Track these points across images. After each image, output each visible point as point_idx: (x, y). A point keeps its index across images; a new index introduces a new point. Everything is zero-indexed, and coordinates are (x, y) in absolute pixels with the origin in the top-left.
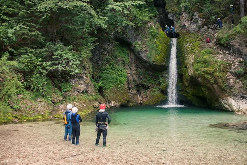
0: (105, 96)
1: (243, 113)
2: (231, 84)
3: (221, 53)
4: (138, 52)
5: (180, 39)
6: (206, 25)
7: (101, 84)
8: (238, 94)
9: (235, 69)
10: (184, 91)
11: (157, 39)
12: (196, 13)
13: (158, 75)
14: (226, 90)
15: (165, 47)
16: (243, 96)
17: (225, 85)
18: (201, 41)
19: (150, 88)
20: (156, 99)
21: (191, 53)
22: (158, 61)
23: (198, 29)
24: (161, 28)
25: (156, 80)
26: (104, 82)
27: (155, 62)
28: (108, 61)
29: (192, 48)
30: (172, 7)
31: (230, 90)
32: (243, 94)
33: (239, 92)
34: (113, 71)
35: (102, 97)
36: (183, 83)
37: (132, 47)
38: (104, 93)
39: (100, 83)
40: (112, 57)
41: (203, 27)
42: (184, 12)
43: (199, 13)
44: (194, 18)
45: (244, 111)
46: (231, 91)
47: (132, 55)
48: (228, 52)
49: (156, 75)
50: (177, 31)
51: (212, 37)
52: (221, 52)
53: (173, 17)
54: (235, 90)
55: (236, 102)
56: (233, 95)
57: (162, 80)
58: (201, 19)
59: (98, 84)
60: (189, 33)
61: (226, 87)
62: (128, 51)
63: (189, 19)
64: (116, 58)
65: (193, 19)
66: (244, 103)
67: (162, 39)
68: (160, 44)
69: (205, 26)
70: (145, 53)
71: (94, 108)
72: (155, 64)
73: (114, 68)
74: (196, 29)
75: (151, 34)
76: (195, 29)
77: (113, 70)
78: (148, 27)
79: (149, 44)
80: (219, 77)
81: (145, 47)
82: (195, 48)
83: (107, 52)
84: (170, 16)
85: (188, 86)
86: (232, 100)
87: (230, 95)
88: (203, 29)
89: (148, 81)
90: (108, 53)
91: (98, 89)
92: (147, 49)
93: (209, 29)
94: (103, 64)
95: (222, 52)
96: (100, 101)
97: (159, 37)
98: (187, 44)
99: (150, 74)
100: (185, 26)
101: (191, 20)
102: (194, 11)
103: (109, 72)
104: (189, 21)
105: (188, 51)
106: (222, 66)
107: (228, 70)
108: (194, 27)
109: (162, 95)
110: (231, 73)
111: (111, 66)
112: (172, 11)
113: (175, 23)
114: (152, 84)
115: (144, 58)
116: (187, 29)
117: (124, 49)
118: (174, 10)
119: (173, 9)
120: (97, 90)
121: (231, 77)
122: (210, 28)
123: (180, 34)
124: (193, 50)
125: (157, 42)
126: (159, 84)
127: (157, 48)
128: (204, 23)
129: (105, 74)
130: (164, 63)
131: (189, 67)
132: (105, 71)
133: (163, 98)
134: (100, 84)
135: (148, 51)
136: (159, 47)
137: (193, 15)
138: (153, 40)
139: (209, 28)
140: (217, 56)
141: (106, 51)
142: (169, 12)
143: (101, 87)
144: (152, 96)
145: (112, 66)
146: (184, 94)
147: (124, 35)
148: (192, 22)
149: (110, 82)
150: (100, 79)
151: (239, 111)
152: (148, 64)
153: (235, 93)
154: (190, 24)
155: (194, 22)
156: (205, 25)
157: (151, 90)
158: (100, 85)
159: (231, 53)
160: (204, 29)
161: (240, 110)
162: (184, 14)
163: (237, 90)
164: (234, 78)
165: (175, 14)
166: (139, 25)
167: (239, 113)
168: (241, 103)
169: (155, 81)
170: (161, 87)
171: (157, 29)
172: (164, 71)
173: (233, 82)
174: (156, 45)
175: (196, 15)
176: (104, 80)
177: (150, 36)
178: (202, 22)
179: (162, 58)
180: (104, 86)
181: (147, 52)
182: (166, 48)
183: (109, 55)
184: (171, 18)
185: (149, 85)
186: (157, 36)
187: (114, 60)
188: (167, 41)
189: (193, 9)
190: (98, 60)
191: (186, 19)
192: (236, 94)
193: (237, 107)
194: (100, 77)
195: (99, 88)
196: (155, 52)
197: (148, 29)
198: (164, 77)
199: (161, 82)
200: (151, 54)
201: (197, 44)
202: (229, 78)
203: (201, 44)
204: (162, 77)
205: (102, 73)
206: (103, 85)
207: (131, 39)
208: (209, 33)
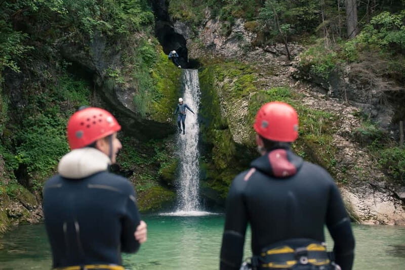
0: (35, 187)
1: (378, 223)
2: (348, 157)
3: (308, 97)
4: (114, 92)
5: (205, 71)
6: (260, 46)
7: (25, 157)
8: (364, 181)
9: (354, 126)
10: (215, 181)
11: (155, 67)
12: (239, 20)
13: (153, 145)
14: (334, 172)
15: (170, 86)
16: (375, 184)
17: (333, 161)
18: (257, 74)
19: (134, 174)
20: (151, 199)
21: (237, 96)
22: (157, 114)
23: (242, 52)
24: (161, 47)
25: (146, 156)
26: (31, 152)
27: (151, 116)
28: (41, 104)
29: (238, 87)
30: (182, 9)
31: (344, 172)
32: (375, 179)
33: (366, 177)
34: (54, 129)
35: (27, 191)
36: (213, 163)
37: (98, 80)
38: (32, 181)
39: (22, 156)
40: (50, 96)
41: (254, 50)
42: (209, 19)
43: (246, 22)
44: (235, 30)
45: (381, 217)
46: (348, 175)
47: (95, 97)
48: (323, 95)
49: (149, 145)
50: (194, 56)
51: (277, 68)
52: (308, 95)
53: (183, 28)
54: (357, 172)
55: (360, 198)
56: (354, 183)
57: (162, 156)
58: (250, 34)
59: (16, 157)
60: (223, 59)
61: (334, 165)
62: (87, 89)
63: (224, 31)
64: (63, 99)
65: (232, 33)
66: (378, 199)
67: (164, 70)
68: (160, 79)
69: (257, 48)
70: (129, 95)
71: (9, 217)
72: (150, 119)
73: (55, 121)
74: (238, 53)
75: (141, 56)
76: (236, 52)
77: (53, 126)
78: (136, 41)
79: (137, 76)
80: (317, 143)
81: (129, 82)
82: (244, 87)
83: (40, 84)
84: (178, 28)
85: (227, 168)
86: (352, 195)
87: (345, 184)
88: (253, 53)
89: (130, 158)
90: (43, 86)
91: (15, 171)
92: (135, 87)
93: (267, 54)
94: (28, 111)
95: (310, 94)
96: (22, 199)
97: (158, 64)
98: (223, 80)
99: (133, 143)
100: (213, 45)
101: (228, 34)
102: (236, 17)
103: (45, 129)
104: (222, 35)
105: (230, 92)
106: (321, 121)
107: (333, 129)
108: (234, 48)
109: (162, 189)
110: (344, 135)
111: (48, 117)
112: (183, 17)
113: (189, 41)
114: (139, 165)
115: (126, 106)
116: (218, 51)
117: (80, 83)
118: (187, 16)
119: (184, 14)
120: (13, 172)
121: (345, 143)
122: (269, 52)
123: (202, 62)
124: (240, 90)
125: (154, 73)
126: (157, 166)
127: (155, 86)
128: (256, 41)
129: (35, 135)
130: (169, 119)
131: (232, 127)
132: (35, 127)
133: (167, 196)
134: (22, 158)
135: (135, 91)
136: (159, 84)
137: (233, 24)
138: (147, 69)
139: (267, 51)
140: (303, 102)
141: (38, 80)
142: (175, 20)
143: (23, 166)
144: (141, 191)
145: (52, 118)
146: (213, 188)
147: (82, 52)
148: (229, 39)
149: (47, 152)
150: (18, 146)
151: (369, 218)
152: (132, 121)
153: (358, 177)
154: (226, 42)
155: (233, 38)
156: (257, 46)
157: (136, 179)
158: (21, 161)
159: (330, 96)
160: (257, 54)
161: (370, 216)
162: (209, 24)
163: (364, 171)
164: (352, 145)
165: (188, 24)
166: (120, 30)
167: (371, 222)
168: (373, 200)
169: (145, 160)
170: (160, 172)
171: (154, 47)
172: (167, 137)
173: (353, 155)
174: (152, 79)
175: (238, 26)
176: (32, 148)
177: (140, 59)
178: (252, 40)
179: (166, 107)
180: (31, 164)
181: (133, 94)
182: (174, 88)
183: (43, 92)
184: (180, 32)
185: (133, 167)
186: (154, 62)
187: (56, 104)
188: (176, 74)
189: (233, 12)
190: (15, 100)
191: (215, 31)
192: (361, 181)
193: (364, 209)
194: (20, 142)
195: (17, 168)
196: (150, 94)
197: (136, 45)
198: (167, 150)
199: (161, 161)
200: (143, 97)
201: (249, 79)
202: (341, 145)
203: (258, 80)
204: (161, 150)
205: (27, 131)
206: (28, 160)
207: (98, 62)
208: (267, 61)
